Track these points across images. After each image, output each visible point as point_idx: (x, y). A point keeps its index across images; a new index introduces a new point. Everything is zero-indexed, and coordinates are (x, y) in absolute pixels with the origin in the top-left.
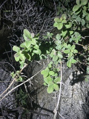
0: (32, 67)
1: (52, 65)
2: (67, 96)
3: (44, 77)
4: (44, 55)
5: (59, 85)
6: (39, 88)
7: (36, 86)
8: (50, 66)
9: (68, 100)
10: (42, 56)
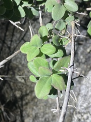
0: (9, 48)
1: (50, 32)
2: (86, 109)
3: (28, 59)
4: (29, 6)
5: (65, 77)
6: (27, 95)
7: (20, 90)
8: (45, 33)
9: (88, 118)
10: (25, 8)
